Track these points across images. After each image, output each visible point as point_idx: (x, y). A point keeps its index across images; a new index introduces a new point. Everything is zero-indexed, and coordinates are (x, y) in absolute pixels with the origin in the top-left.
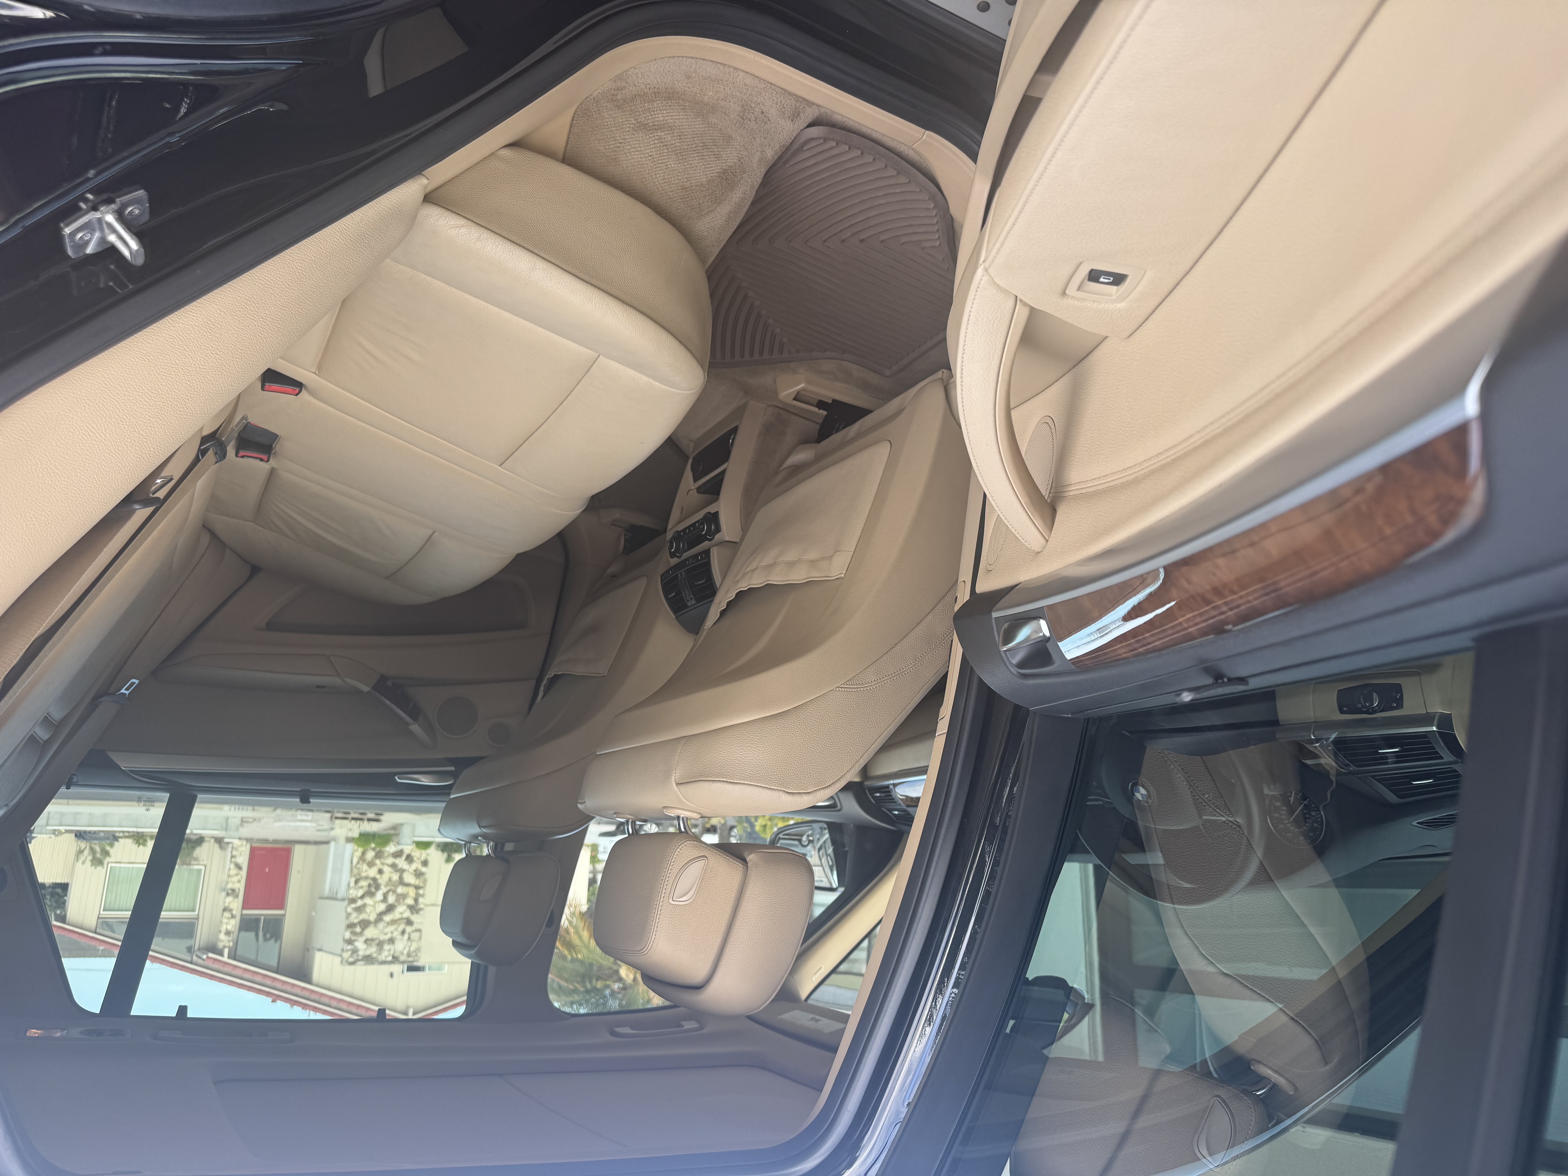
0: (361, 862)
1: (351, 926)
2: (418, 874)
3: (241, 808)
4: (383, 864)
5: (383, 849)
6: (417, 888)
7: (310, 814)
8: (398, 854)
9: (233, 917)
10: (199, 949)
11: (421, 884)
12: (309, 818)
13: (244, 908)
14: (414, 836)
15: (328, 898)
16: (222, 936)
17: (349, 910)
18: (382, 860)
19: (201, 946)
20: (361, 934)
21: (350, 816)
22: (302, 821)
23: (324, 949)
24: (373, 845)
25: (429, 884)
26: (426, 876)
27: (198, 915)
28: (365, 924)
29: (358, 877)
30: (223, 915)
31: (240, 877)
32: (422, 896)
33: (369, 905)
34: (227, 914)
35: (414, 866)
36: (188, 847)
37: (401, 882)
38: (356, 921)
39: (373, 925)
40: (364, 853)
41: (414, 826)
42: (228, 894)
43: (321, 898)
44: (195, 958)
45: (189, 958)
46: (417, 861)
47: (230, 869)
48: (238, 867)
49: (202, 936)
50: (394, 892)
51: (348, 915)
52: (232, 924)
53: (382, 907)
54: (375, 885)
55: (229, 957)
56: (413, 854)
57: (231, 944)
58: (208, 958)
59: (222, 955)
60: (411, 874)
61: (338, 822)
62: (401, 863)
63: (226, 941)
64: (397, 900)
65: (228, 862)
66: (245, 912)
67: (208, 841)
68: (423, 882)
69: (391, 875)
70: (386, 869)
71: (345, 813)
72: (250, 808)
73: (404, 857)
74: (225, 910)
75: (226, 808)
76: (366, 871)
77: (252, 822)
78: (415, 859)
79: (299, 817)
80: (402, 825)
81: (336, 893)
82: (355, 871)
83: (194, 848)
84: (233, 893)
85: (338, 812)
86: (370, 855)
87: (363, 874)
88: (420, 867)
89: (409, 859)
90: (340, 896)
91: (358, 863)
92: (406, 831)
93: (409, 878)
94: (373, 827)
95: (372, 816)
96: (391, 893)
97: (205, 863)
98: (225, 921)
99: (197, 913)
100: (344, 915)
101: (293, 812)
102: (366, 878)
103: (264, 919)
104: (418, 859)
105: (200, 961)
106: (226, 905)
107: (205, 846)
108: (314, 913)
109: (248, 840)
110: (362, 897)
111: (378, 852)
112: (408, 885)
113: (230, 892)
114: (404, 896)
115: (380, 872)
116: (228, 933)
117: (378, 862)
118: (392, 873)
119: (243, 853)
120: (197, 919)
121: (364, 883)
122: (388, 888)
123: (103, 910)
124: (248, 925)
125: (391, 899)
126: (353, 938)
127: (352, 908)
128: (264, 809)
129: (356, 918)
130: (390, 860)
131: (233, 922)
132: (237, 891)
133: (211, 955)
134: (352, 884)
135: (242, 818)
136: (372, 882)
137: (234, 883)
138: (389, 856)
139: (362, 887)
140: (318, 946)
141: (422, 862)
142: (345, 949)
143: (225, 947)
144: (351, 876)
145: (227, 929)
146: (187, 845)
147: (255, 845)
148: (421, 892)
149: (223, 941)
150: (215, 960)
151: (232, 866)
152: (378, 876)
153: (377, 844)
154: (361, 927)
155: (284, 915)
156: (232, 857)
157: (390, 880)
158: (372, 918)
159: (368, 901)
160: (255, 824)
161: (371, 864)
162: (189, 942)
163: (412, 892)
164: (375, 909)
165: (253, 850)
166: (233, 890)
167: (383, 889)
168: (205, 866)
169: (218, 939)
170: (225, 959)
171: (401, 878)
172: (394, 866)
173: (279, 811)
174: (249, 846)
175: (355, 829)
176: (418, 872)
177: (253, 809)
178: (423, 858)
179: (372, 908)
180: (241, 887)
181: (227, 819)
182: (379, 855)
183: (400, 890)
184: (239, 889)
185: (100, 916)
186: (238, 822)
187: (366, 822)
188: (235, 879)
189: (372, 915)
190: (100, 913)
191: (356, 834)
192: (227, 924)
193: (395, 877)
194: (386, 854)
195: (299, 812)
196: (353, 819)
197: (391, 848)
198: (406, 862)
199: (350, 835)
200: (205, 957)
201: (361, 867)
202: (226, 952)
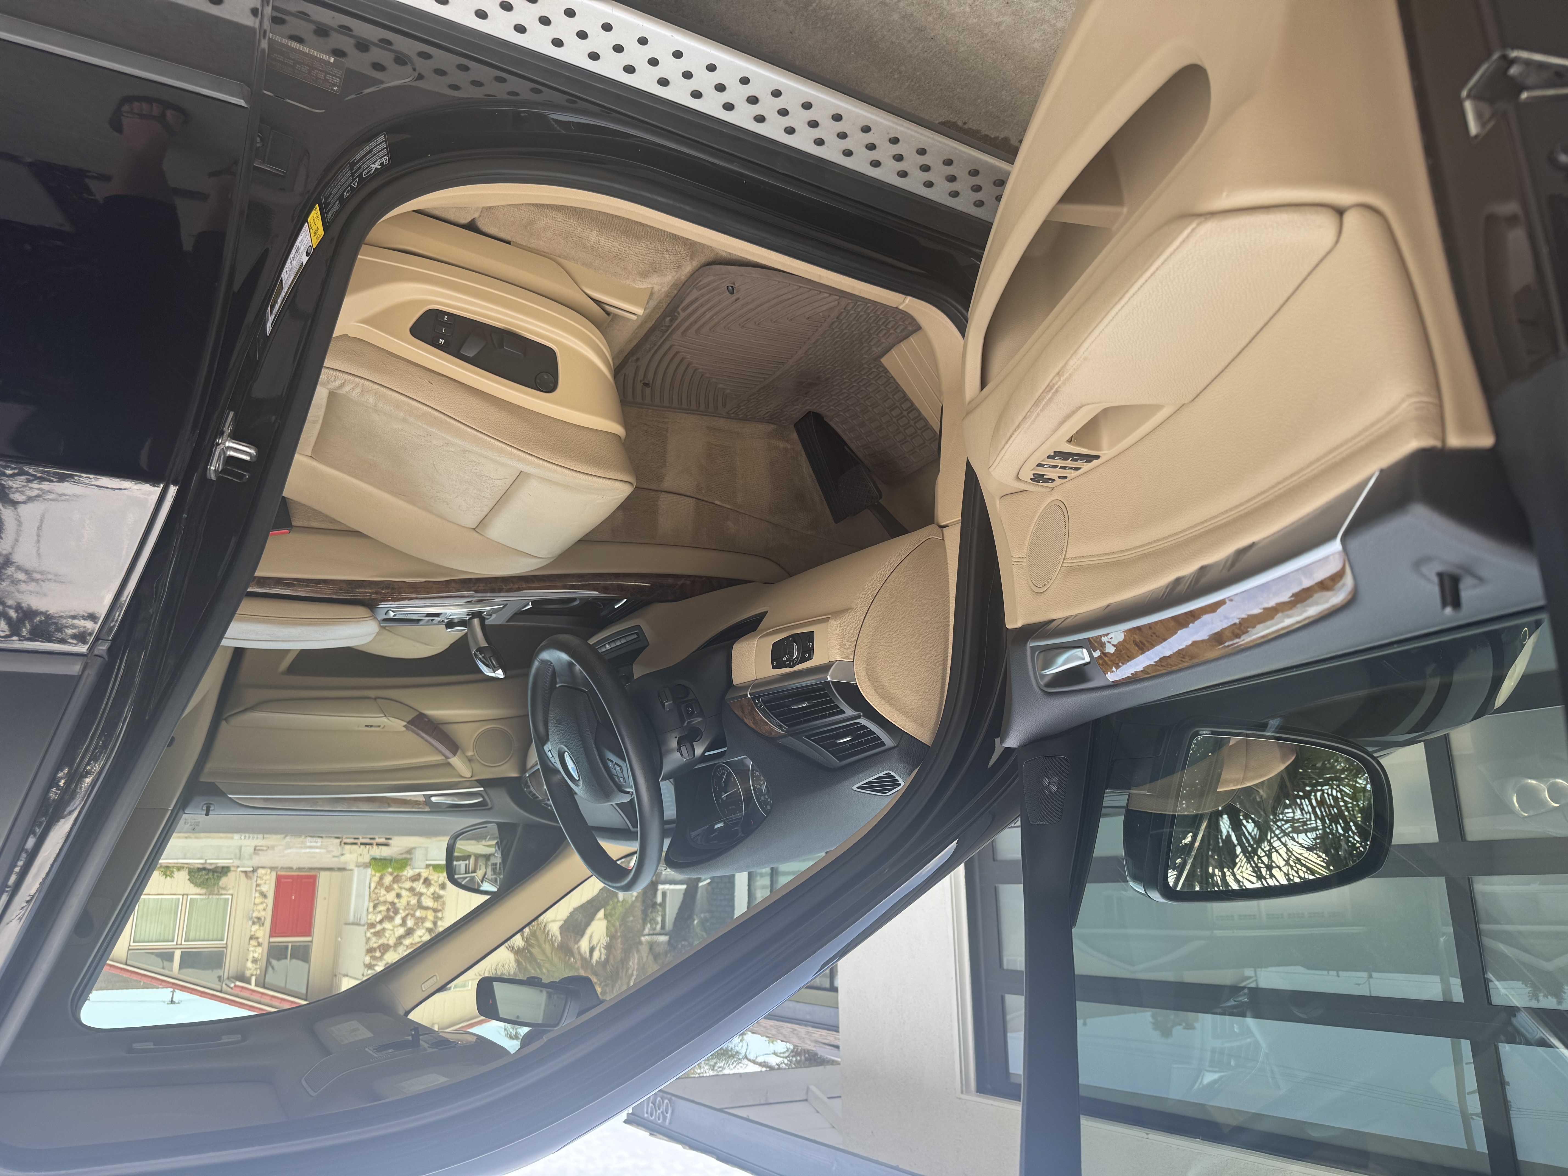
0: (379, 887)
1: (370, 951)
2: (436, 897)
3: (251, 836)
4: (401, 888)
5: (401, 874)
6: (435, 911)
7: (320, 840)
8: (416, 878)
9: (259, 945)
10: (228, 978)
11: (440, 908)
12: (319, 844)
13: (271, 936)
14: (427, 860)
15: (353, 924)
16: (249, 964)
17: (368, 935)
18: (400, 885)
19: (230, 975)
20: (381, 958)
21: (359, 842)
22: (311, 847)
23: (349, 974)
24: (390, 870)
25: (447, 908)
26: (444, 899)
27: (226, 944)
28: (385, 948)
29: (376, 902)
30: (249, 944)
31: (265, 905)
32: (441, 919)
33: (387, 929)
34: (253, 942)
35: (432, 889)
36: (213, 878)
37: (420, 906)
38: (375, 945)
39: (392, 949)
40: (381, 878)
41: (426, 849)
42: (254, 923)
43: (346, 924)
44: (224, 986)
45: (219, 988)
46: (435, 884)
47: (255, 898)
48: (264, 895)
49: (230, 964)
50: (413, 916)
51: (368, 939)
52: (258, 952)
53: (401, 931)
54: (393, 909)
55: (256, 985)
56: (430, 877)
57: (258, 972)
58: (235, 986)
59: (249, 983)
60: (429, 897)
61: (347, 847)
62: (419, 887)
63: (253, 969)
64: (416, 924)
65: (254, 891)
66: (273, 940)
67: (234, 871)
68: (441, 905)
69: (409, 899)
70: (404, 893)
71: (355, 839)
72: (260, 836)
73: (422, 881)
74: (251, 938)
75: (236, 836)
76: (384, 895)
77: (266, 850)
78: (433, 882)
79: (308, 844)
80: (415, 848)
81: (360, 919)
82: (374, 896)
83: (219, 878)
84: (259, 921)
85: (347, 838)
86: (388, 879)
87: (382, 899)
88: (437, 890)
89: (427, 882)
90: (362, 922)
91: (376, 888)
92: (418, 855)
93: (427, 902)
94: (384, 852)
95: (383, 840)
96: (409, 917)
97: (231, 892)
98: (251, 949)
99: (225, 942)
100: (364, 940)
101: (302, 839)
102: (385, 902)
103: (292, 946)
104: (436, 882)
105: (229, 990)
106: (253, 933)
107: (231, 875)
108: (339, 939)
109: (272, 869)
110: (381, 922)
111: (396, 876)
112: (427, 908)
113: (256, 920)
114: (423, 920)
115: (399, 896)
116: (255, 961)
117: (395, 886)
118: (410, 897)
119: (267, 882)
120: (226, 948)
121: (382, 908)
122: (407, 912)
123: (133, 942)
124: (276, 953)
125: (410, 923)
126: (373, 963)
127: (371, 933)
128: (275, 837)
129: (375, 943)
130: (408, 885)
131: (259, 950)
132: (263, 919)
133: (238, 983)
134: (371, 909)
135: (256, 847)
136: (390, 907)
137: (259, 911)
138: (406, 880)
139: (380, 912)
140: (344, 972)
141: (439, 885)
142: (365, 974)
143: (252, 975)
144: (369, 901)
145: (253, 957)
146: (213, 875)
147: (279, 873)
148: (440, 915)
149: (250, 969)
150: (243, 988)
151: (257, 895)
152: (396, 901)
153: (394, 869)
154: (380, 951)
155: (311, 942)
156: (258, 885)
157: (408, 903)
158: (392, 942)
159: (387, 925)
160: (270, 852)
161: (389, 889)
162: (220, 972)
163: (430, 915)
164: (394, 933)
165: (279, 879)
166: (259, 919)
167: (402, 913)
168: (232, 895)
169: (245, 967)
170: (252, 987)
171: (419, 902)
172: (412, 890)
173: (288, 839)
174: (274, 874)
175: (366, 854)
176: (436, 895)
177: (264, 838)
178: (440, 882)
179: (391, 932)
180: (268, 915)
181: (240, 848)
182: (396, 879)
183: (418, 914)
184: (265, 918)
185: (130, 948)
186: (252, 850)
187: (375, 847)
188: (261, 907)
189: (391, 939)
190: (130, 945)
191: (367, 859)
192: (253, 952)
193: (414, 901)
194: (404, 878)
195: (309, 839)
196: (362, 844)
197: (408, 872)
198: (424, 886)
199: (360, 860)
200: (232, 985)
201: (379, 891)
202: (253, 979)
